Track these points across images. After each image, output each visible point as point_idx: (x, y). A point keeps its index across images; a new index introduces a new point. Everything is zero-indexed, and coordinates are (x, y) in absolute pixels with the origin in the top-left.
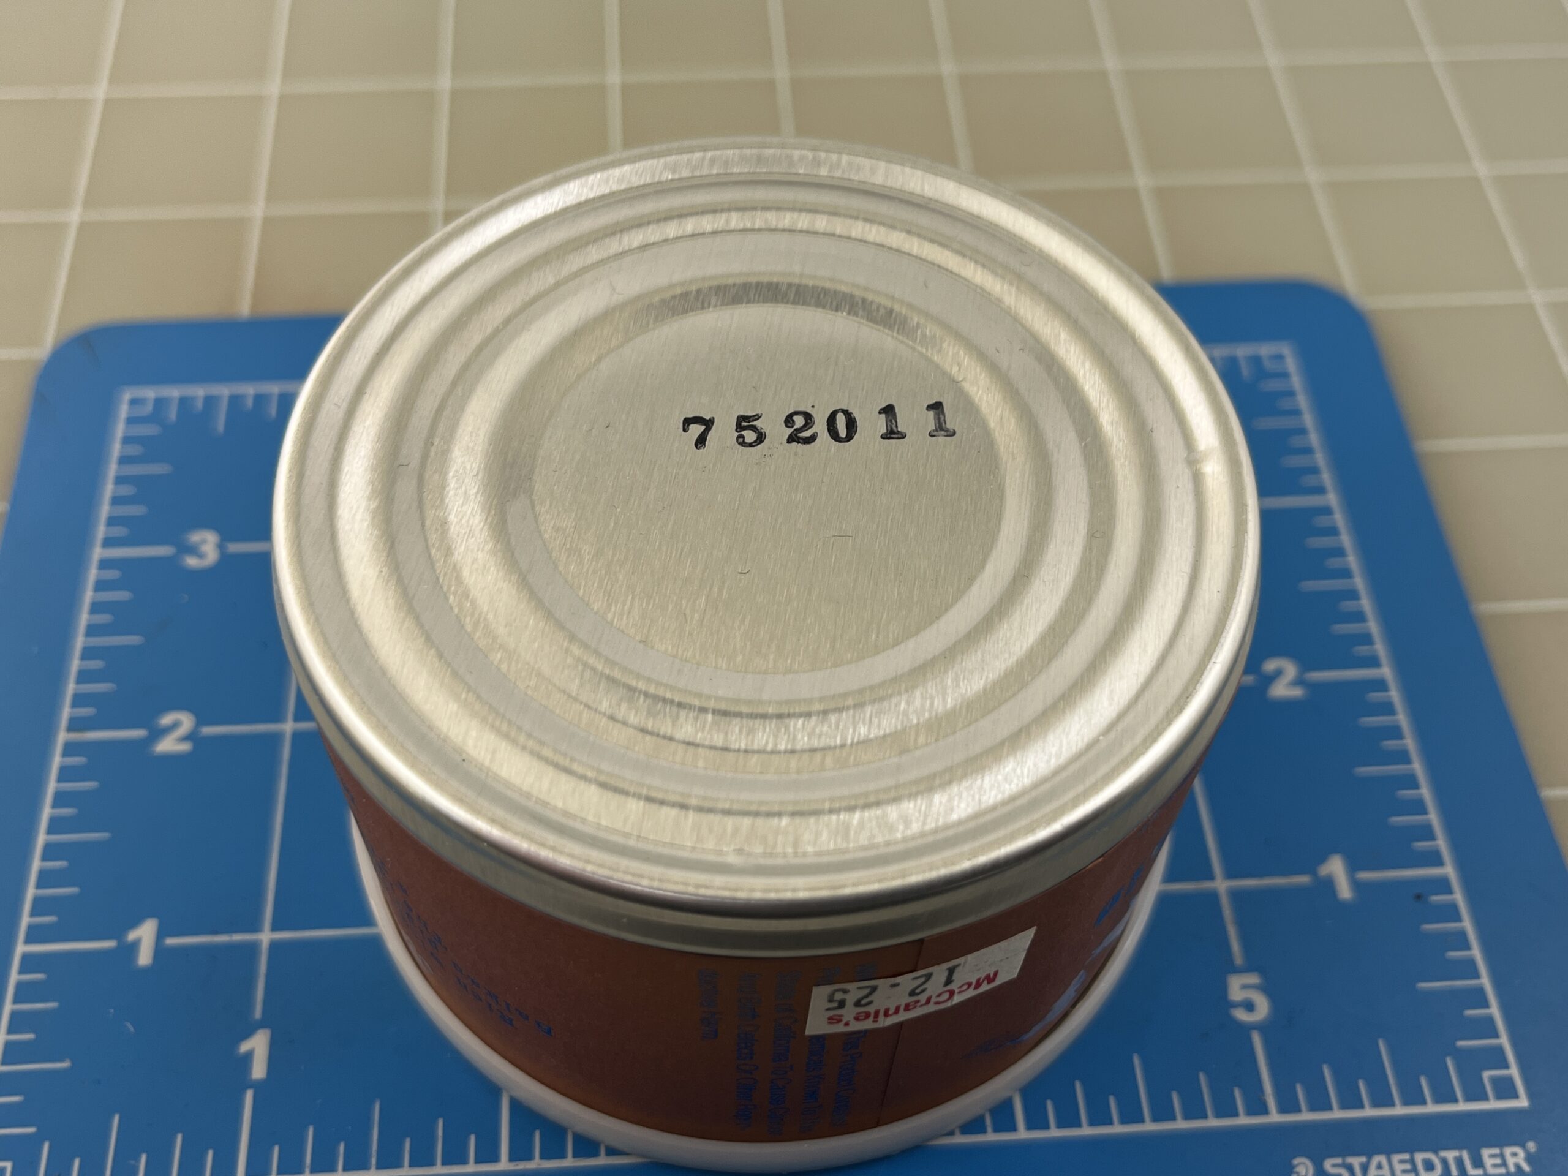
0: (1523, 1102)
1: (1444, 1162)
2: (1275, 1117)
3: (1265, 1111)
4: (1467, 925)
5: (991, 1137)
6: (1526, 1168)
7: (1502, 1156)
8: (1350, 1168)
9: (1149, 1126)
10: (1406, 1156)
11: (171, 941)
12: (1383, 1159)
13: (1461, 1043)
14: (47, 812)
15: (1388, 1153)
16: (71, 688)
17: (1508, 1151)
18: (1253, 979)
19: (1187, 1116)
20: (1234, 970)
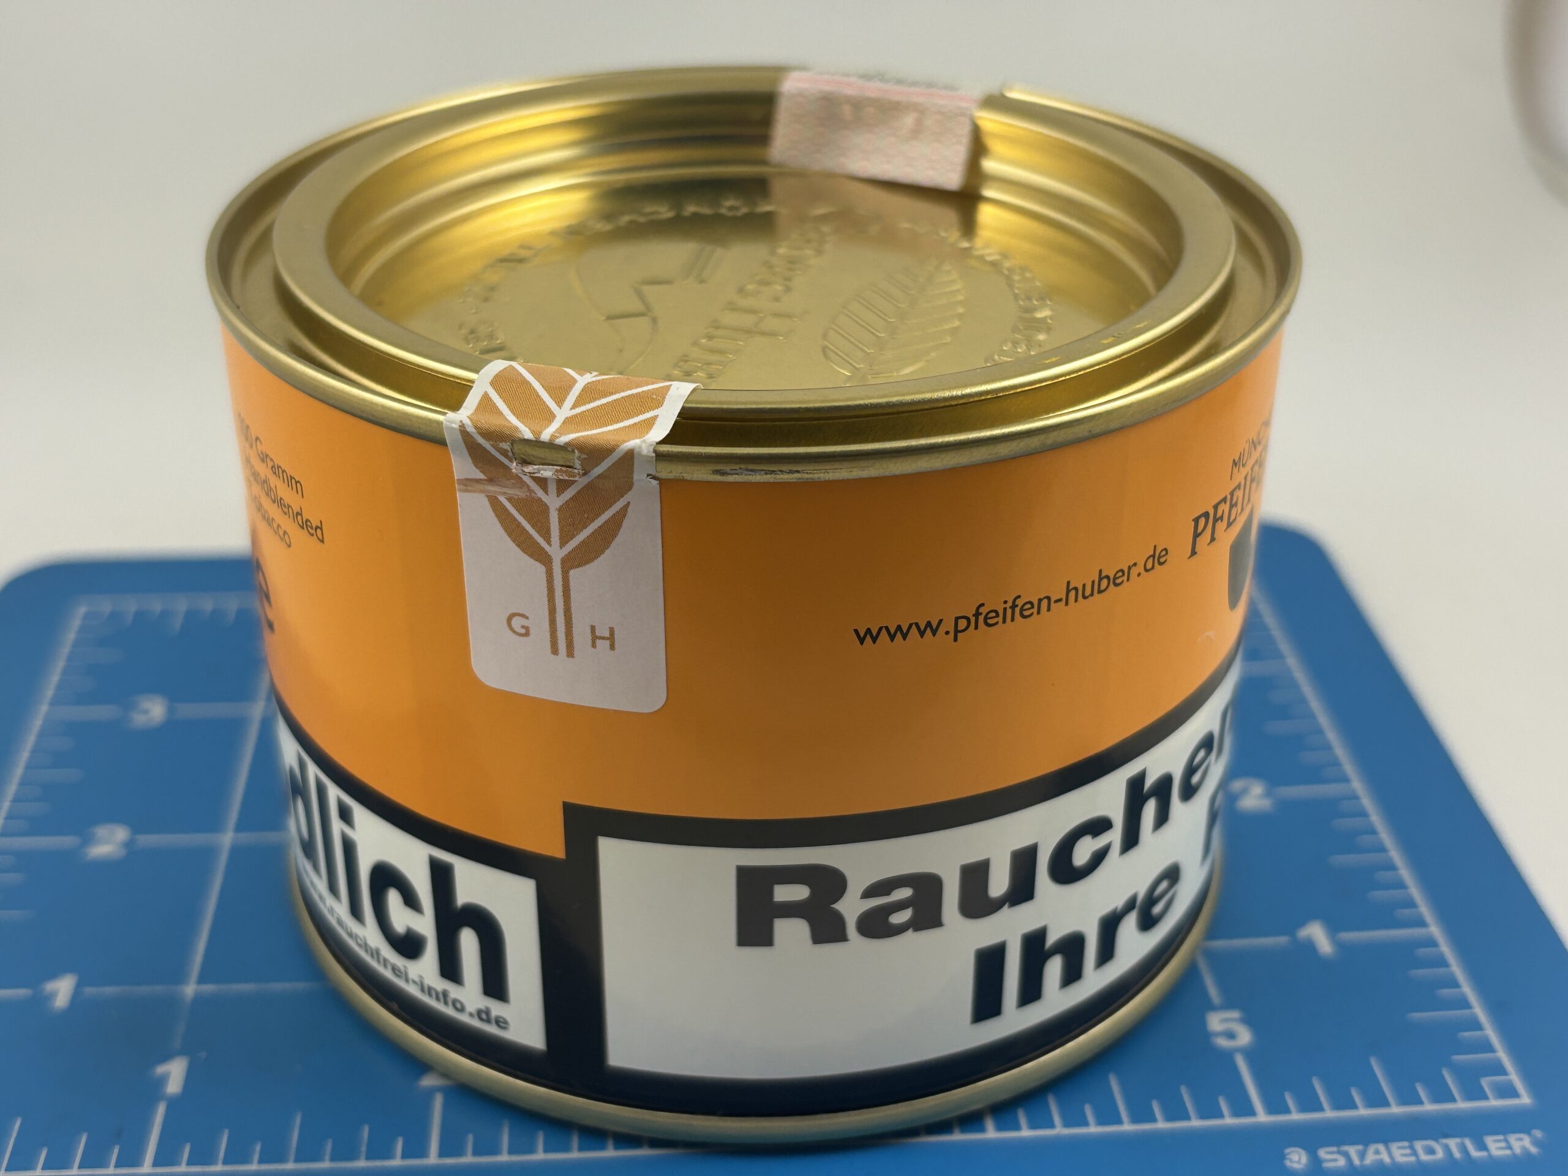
0: (1525, 1099)
1: (1447, 1149)
2: (1262, 1117)
3: (1252, 1113)
4: (1456, 969)
6: (1534, 1150)
7: (1506, 1141)
8: (1346, 1155)
9: (1127, 1127)
10: (1406, 1144)
11: (90, 991)
13: (1459, 1058)
15: (1386, 1142)
16: (6, 805)
17: (1512, 1138)
18: (1235, 1014)
19: (1169, 1118)
20: (1213, 1008)
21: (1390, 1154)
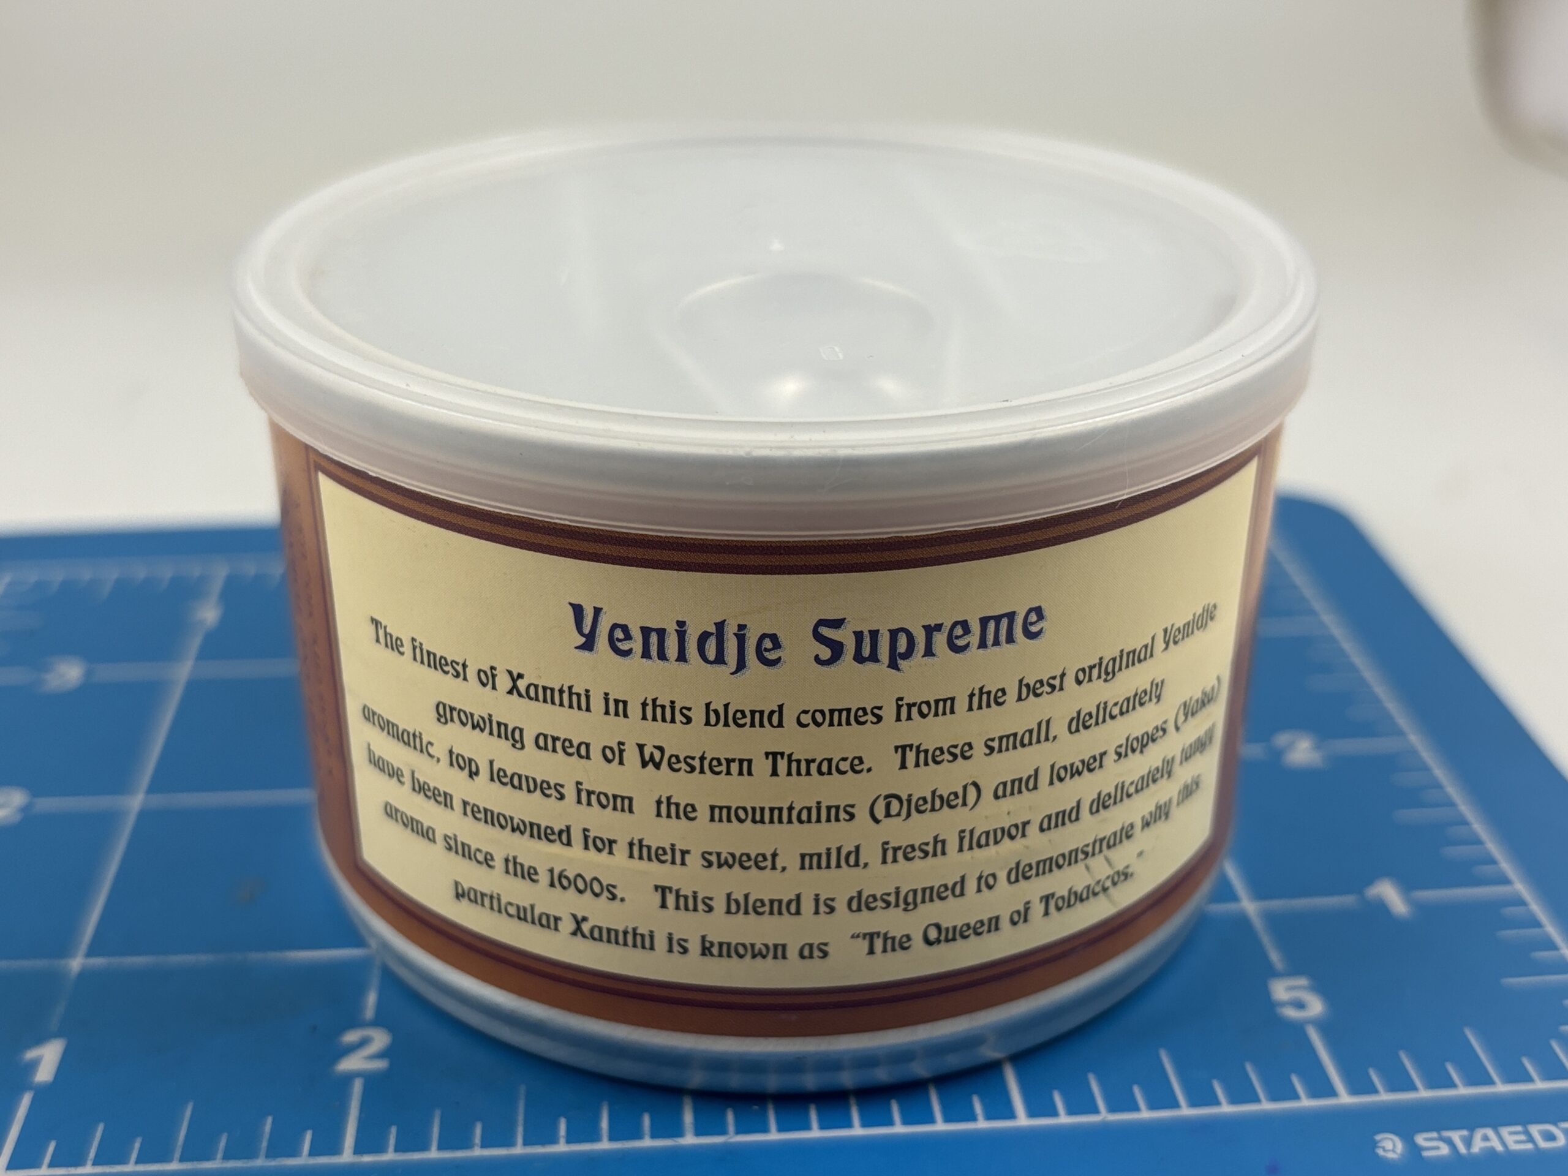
2: (1345, 1098)
3: (1332, 1093)
4: (1551, 930)
5: (982, 1124)
8: (1450, 1142)
9: (1186, 1111)
10: (1519, 1128)
12: (1490, 1132)
13: (1565, 1028)
15: (1495, 1127)
19: (1234, 1100)
20: (1276, 974)
21: (1503, 1143)
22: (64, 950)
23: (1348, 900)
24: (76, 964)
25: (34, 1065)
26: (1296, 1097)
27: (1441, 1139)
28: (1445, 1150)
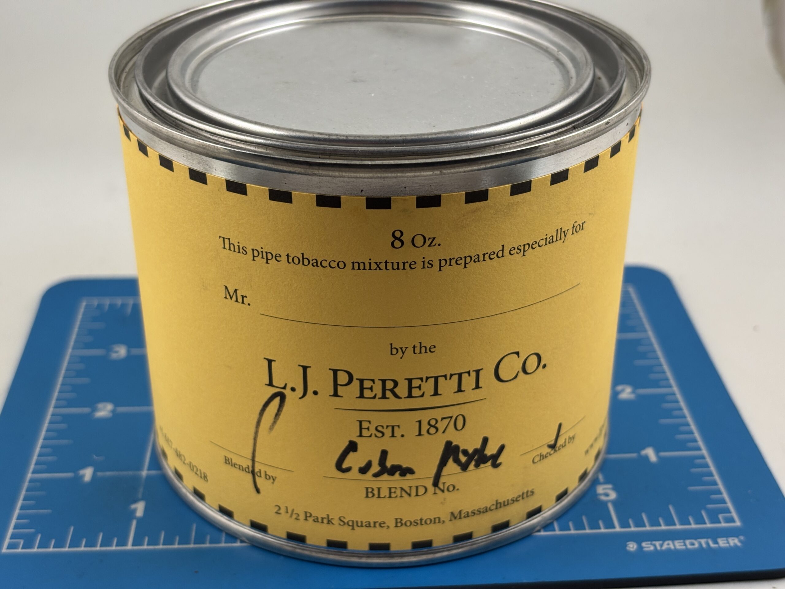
0: (738, 523)
1: (700, 544)
2: (618, 529)
3: (614, 527)
4: (713, 469)
6: (739, 544)
7: (727, 540)
8: (655, 546)
9: (558, 532)
10: (682, 541)
11: (100, 474)
12: (670, 542)
13: (710, 506)
14: (43, 434)
15: (672, 540)
16: (56, 395)
17: (730, 539)
18: (609, 486)
19: (576, 529)
20: (600, 484)
21: (674, 545)
22: (139, 468)
23: (634, 455)
24: (144, 473)
25: (135, 511)
26: (600, 528)
27: (651, 544)
28: (652, 548)
